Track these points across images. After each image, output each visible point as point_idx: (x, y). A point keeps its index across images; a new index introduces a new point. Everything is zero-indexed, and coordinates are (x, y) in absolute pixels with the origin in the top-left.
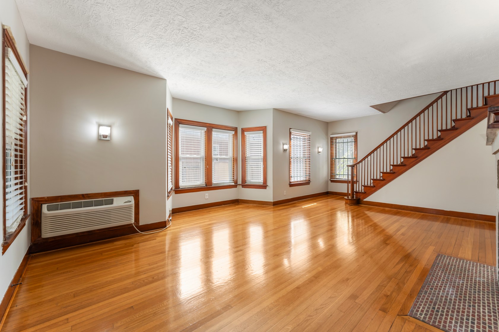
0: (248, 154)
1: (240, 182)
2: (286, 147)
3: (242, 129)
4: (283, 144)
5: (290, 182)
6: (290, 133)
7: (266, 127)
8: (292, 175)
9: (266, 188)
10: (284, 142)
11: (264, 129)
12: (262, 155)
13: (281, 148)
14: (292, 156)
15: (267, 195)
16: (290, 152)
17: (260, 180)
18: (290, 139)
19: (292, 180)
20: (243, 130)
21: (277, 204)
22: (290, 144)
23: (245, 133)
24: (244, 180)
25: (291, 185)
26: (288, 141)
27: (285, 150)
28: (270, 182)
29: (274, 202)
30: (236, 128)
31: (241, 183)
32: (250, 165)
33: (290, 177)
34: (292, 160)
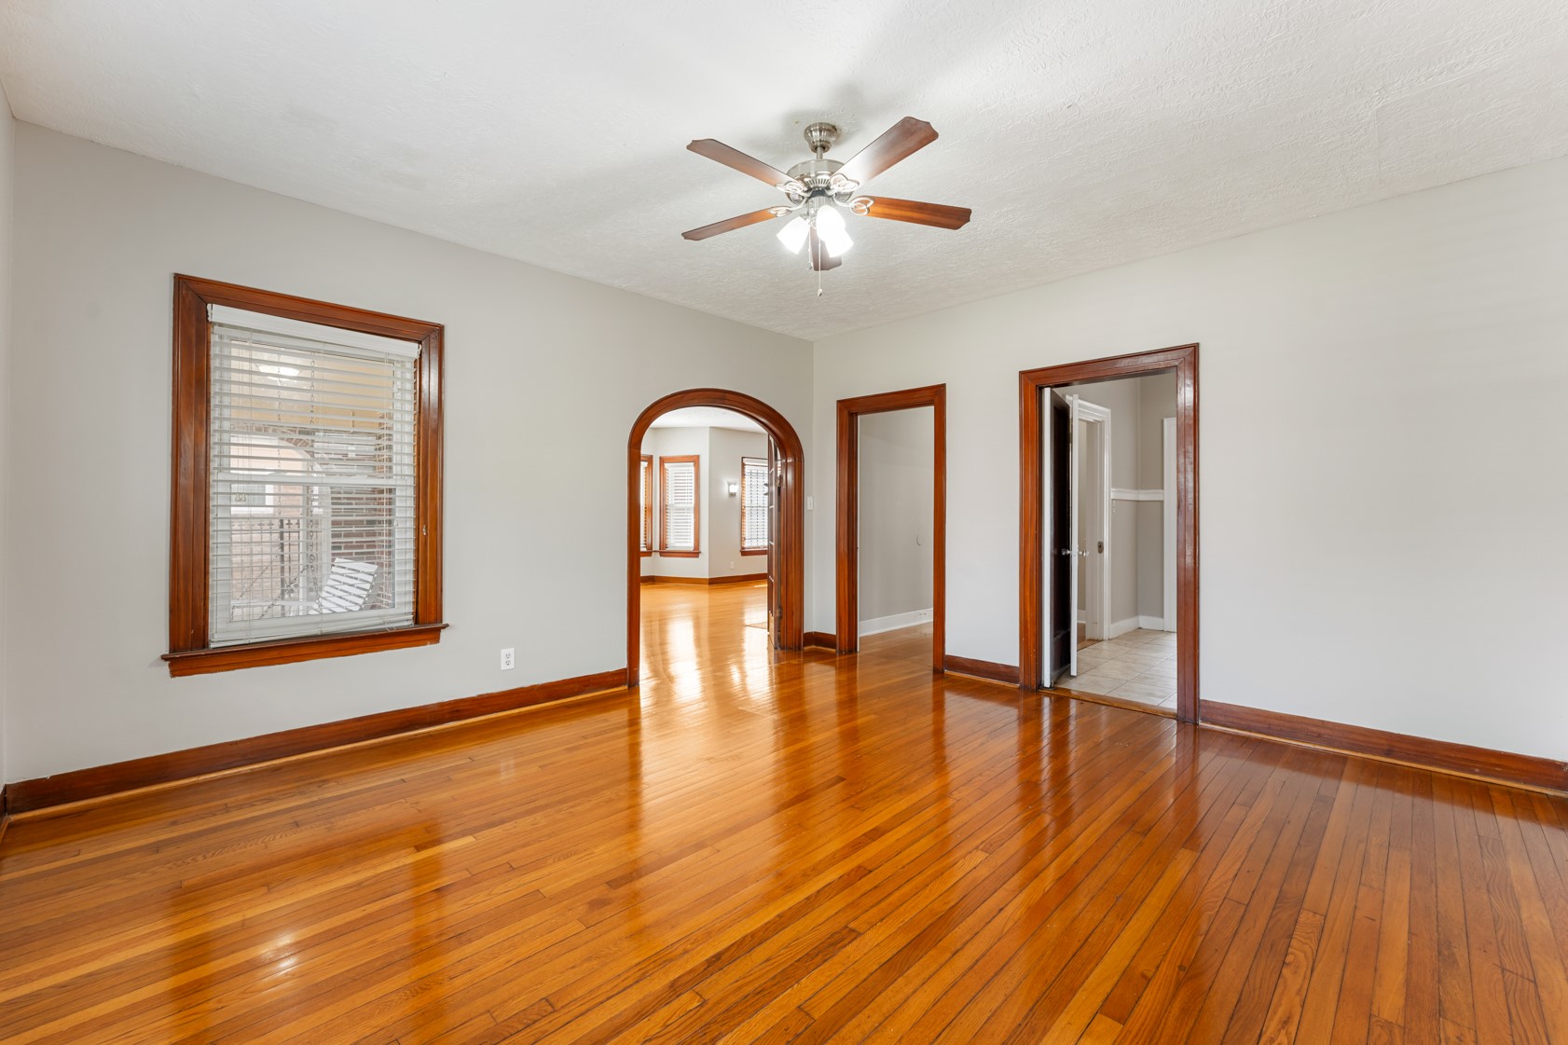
0: (671, 500)
1: (656, 547)
2: (735, 489)
3: (660, 458)
4: (729, 484)
5: (743, 548)
6: (743, 465)
7: (698, 457)
8: (747, 535)
9: (698, 557)
10: (731, 480)
11: (695, 460)
12: (693, 501)
13: (725, 490)
14: (747, 503)
15: (699, 568)
16: (742, 496)
17: (689, 545)
18: (743, 475)
19: (747, 544)
20: (662, 461)
21: (715, 582)
22: (742, 484)
23: (666, 465)
24: (663, 545)
25: (744, 553)
26: (738, 479)
27: (732, 495)
28: (704, 547)
29: (710, 579)
30: (652, 456)
31: (658, 549)
32: (672, 518)
33: (742, 539)
34: (747, 511)
